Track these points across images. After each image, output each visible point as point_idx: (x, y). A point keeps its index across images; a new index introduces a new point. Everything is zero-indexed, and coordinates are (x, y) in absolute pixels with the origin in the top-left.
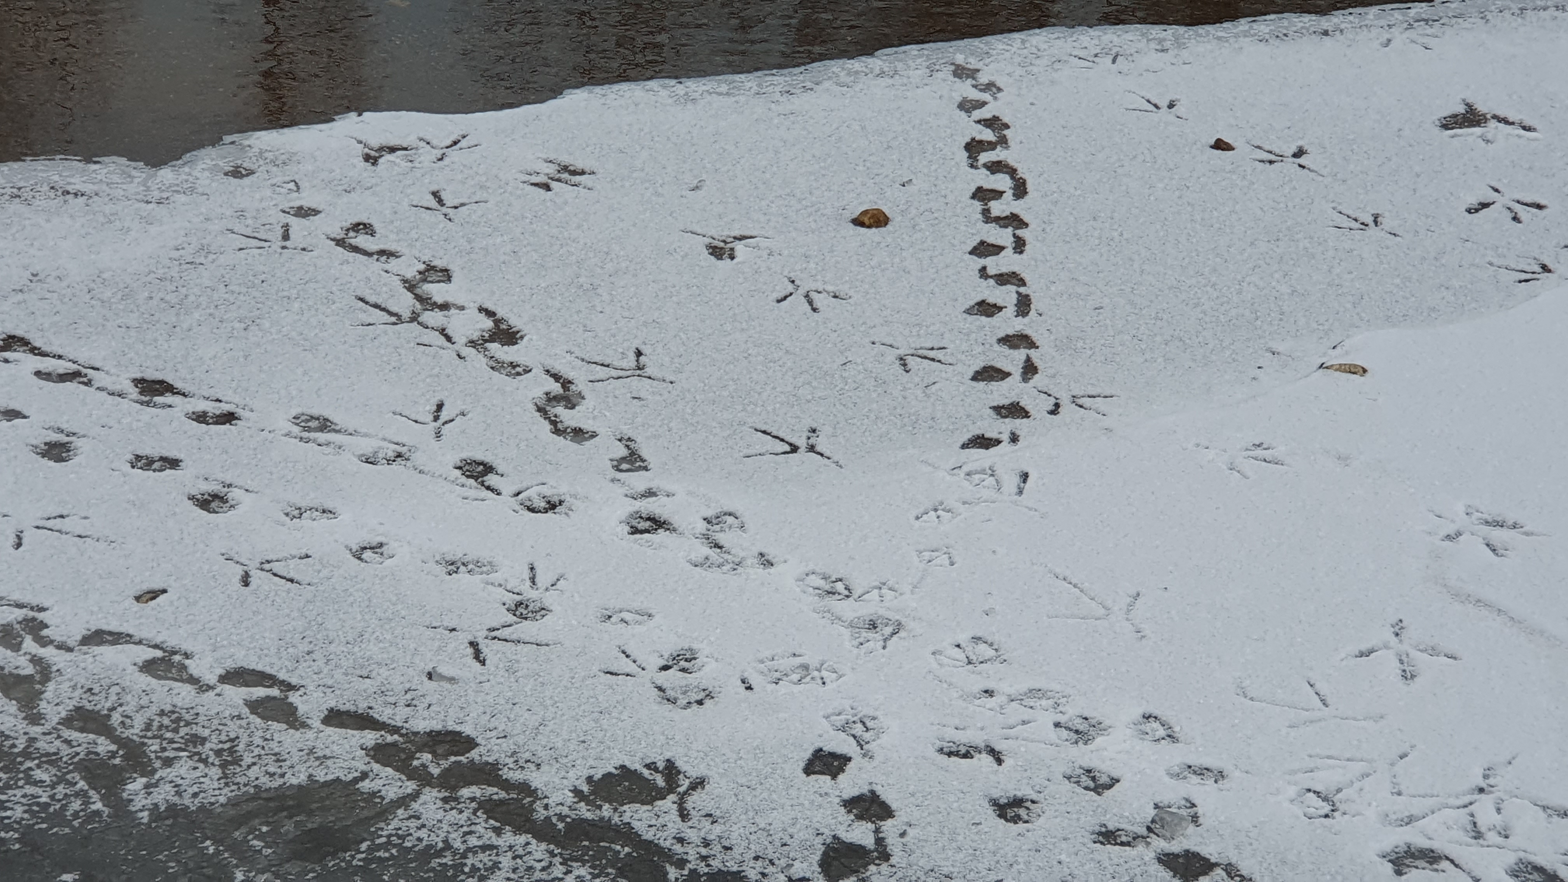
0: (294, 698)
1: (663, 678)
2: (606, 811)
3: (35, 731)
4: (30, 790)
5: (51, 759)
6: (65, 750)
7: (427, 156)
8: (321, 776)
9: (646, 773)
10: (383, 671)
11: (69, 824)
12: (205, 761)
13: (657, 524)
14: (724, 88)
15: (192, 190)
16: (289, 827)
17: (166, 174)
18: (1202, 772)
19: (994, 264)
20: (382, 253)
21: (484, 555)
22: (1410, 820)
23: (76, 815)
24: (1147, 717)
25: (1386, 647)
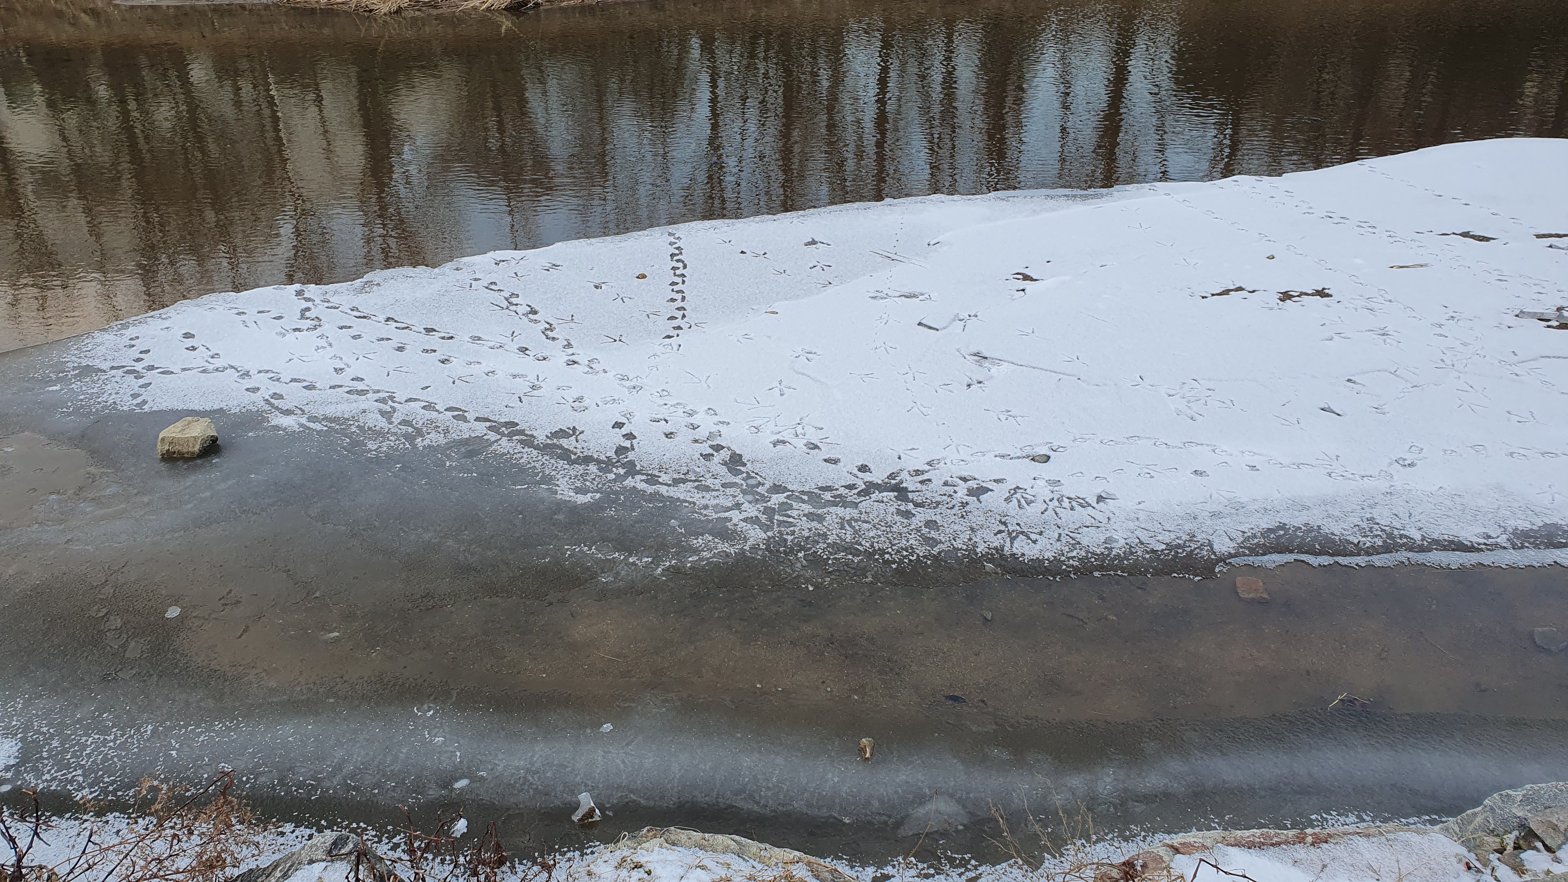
0: (466, 414)
1: (573, 404)
2: (555, 441)
3: (390, 426)
4: (388, 442)
5: (395, 434)
6: (399, 431)
7: (513, 262)
8: (473, 435)
9: (567, 430)
10: (493, 406)
11: (399, 451)
12: (439, 433)
13: (575, 362)
14: (602, 241)
15: (444, 274)
16: (463, 449)
17: (436, 270)
18: (723, 423)
19: (676, 288)
20: (499, 290)
21: (524, 373)
22: (779, 432)
23: (401, 449)
24: (709, 409)
25: (777, 387)
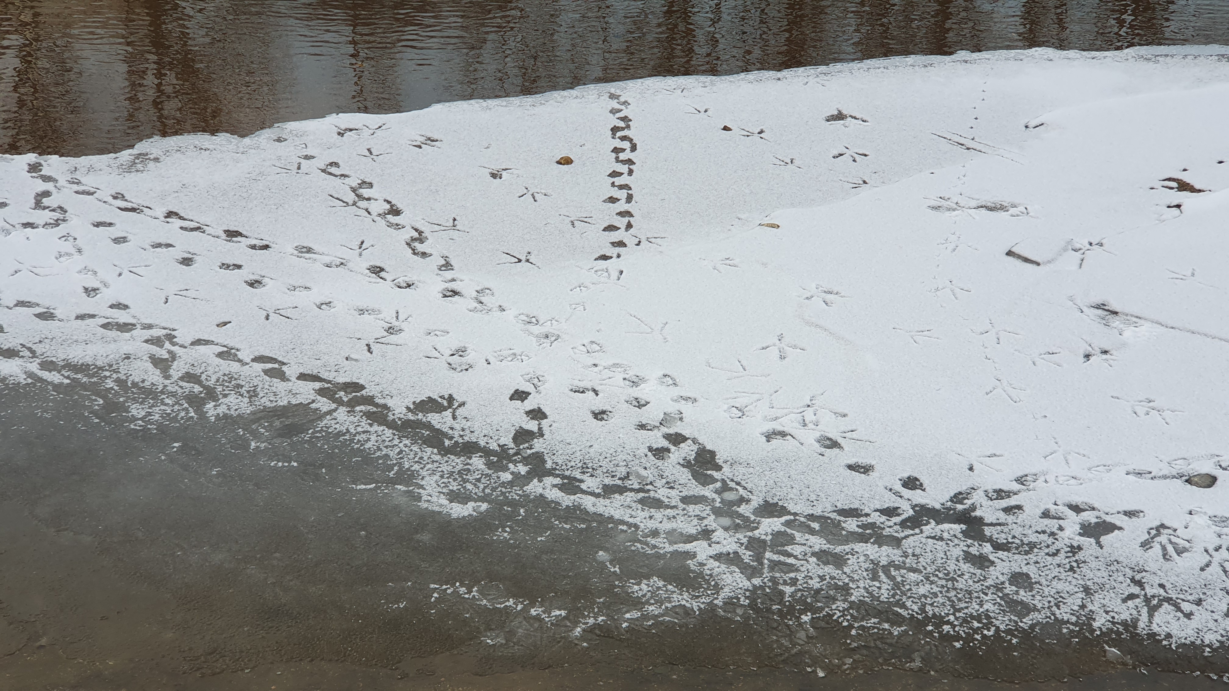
0: (284, 368)
1: (451, 359)
2: (420, 416)
3: (167, 382)
4: (163, 407)
5: (173, 394)
6: (180, 391)
7: (366, 133)
8: (294, 402)
9: (439, 400)
10: (326, 357)
11: (179, 422)
12: (242, 396)
13: (455, 293)
14: (504, 103)
15: (258, 147)
16: (277, 423)
17: (247, 141)
18: (687, 399)
19: (618, 181)
20: (342, 175)
21: (376, 307)
22: (776, 418)
23: (182, 418)
24: (665, 376)
25: (774, 345)
